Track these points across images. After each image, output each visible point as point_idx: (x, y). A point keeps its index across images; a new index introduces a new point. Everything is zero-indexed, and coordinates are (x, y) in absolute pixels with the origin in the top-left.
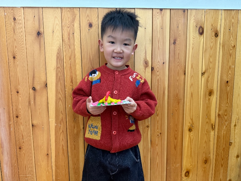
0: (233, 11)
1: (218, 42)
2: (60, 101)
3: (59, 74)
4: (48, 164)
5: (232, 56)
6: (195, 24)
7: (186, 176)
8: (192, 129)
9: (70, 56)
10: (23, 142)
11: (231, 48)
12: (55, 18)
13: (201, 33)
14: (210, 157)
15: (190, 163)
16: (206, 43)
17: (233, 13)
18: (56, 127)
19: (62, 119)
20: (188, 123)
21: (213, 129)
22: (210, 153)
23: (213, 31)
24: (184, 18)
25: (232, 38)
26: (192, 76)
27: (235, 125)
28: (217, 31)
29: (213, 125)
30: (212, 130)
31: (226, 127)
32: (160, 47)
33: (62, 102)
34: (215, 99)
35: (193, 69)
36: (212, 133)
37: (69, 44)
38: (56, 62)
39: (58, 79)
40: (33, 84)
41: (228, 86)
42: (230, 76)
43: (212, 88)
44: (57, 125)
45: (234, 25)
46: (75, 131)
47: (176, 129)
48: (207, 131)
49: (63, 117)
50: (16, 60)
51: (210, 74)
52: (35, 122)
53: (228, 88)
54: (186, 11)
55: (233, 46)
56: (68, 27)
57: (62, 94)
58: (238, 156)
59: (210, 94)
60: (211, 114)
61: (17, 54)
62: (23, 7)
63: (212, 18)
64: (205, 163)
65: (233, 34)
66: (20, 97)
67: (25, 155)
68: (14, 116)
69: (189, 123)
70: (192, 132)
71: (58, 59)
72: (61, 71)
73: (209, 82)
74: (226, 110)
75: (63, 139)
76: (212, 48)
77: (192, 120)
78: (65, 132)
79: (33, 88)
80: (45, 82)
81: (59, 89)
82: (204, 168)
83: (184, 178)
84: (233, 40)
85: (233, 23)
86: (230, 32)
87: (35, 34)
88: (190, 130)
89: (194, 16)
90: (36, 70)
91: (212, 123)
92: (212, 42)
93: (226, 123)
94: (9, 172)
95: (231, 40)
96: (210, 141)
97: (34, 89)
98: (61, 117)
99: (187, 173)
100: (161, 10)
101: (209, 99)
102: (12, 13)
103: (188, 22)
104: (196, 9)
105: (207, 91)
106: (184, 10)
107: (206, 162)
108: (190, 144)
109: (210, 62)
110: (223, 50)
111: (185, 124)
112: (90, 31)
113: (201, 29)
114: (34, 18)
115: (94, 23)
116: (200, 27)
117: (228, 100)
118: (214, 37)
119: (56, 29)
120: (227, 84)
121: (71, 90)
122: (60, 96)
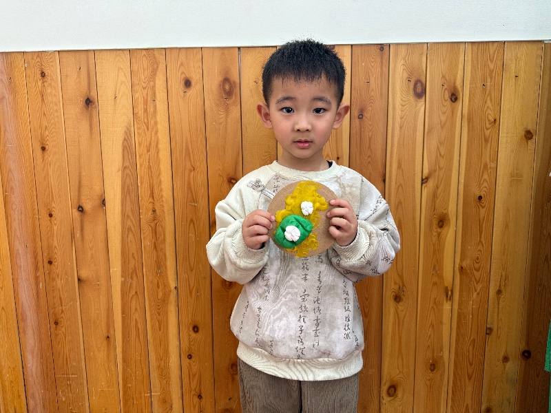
0: (490, 44)
1: (457, 111)
2: (130, 233)
3: (128, 178)
4: (108, 356)
5: (490, 141)
6: (406, 75)
7: (389, 394)
8: (402, 296)
9: (148, 144)
10: (62, 312)
11: (488, 126)
12: (118, 72)
13: (420, 91)
14: (442, 356)
15: (398, 368)
16: (429, 117)
17: (492, 48)
18: (123, 284)
19: (135, 270)
20: (393, 283)
21: (449, 297)
22: (441, 350)
23: (446, 89)
24: (382, 63)
25: (489, 103)
27: (499, 292)
28: (455, 88)
29: (449, 289)
30: (447, 301)
31: (478, 294)
33: (134, 235)
34: (451, 234)
35: (402, 170)
36: (447, 306)
37: (146, 120)
38: (120, 156)
39: (129, 190)
40: (79, 199)
41: (481, 208)
42: (487, 185)
43: (445, 212)
44: (124, 281)
45: (494, 75)
46: (160, 294)
47: (367, 297)
48: (435, 303)
49: (137, 264)
50: (47, 153)
51: (440, 180)
52: (84, 274)
53: (483, 211)
54: (386, 48)
55: (493, 120)
56: (144, 88)
57: (133, 220)
58: (506, 359)
59: (441, 224)
60: (443, 265)
61: (48, 143)
62: (59, 51)
63: (444, 61)
64: (432, 370)
65: (493, 94)
66: (56, 225)
67: (65, 337)
68: (45, 260)
69: (395, 283)
70: (401, 304)
71: (126, 151)
72: (130, 174)
73: (439, 199)
74: (478, 258)
75: (136, 309)
76: (445, 124)
77: (401, 277)
78: (141, 296)
79: (80, 207)
80: (102, 196)
81: (128, 209)
82: (429, 380)
83: (386, 399)
84: (491, 107)
85: (491, 72)
86: (484, 90)
87: (81, 101)
88: (397, 298)
89: (404, 59)
90: (83, 174)
91: (446, 285)
92: (445, 113)
93: (479, 287)
94: (37, 368)
95: (488, 107)
96: (441, 323)
97: (80, 209)
98: (131, 265)
99: (393, 389)
101: (439, 235)
102: (38, 63)
103: (391, 72)
104: (408, 44)
105: (435, 216)
106: (381, 47)
107: (433, 367)
108: (397, 328)
109: (440, 154)
110: (469, 130)
111: (386, 285)
112: (188, 94)
113: (419, 85)
114: (79, 73)
115: (195, 78)
116: (418, 82)
117: (483, 236)
118: (449, 102)
119: (121, 93)
120: (478, 201)
121: (151, 212)
122: (129, 223)
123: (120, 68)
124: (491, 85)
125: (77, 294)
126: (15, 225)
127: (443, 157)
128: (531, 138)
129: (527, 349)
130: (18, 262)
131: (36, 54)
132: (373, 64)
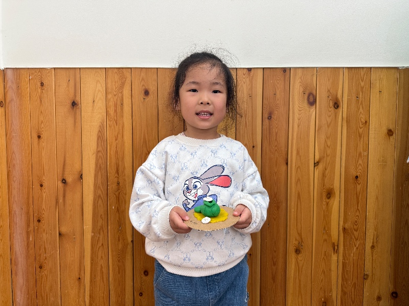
0: (361, 69)
1: (339, 115)
2: (100, 200)
3: (100, 160)
4: (79, 293)
5: (363, 136)
6: (302, 90)
8: (301, 250)
9: (116, 135)
10: (46, 258)
11: (361, 126)
12: (97, 83)
13: (312, 101)
14: (332, 295)
15: (298, 305)
16: (319, 118)
17: (362, 72)
18: (93, 238)
19: (102, 227)
20: (294, 239)
21: (335, 250)
22: (331, 290)
23: (331, 99)
25: (361, 109)
26: (299, 166)
27: (373, 247)
28: (337, 99)
29: (336, 244)
30: (334, 253)
31: (357, 248)
32: (247, 123)
33: (103, 201)
34: (336, 204)
35: (300, 156)
36: (334, 257)
37: (115, 118)
38: (96, 144)
39: (98, 168)
40: (63, 174)
41: (357, 185)
42: (360, 167)
43: (332, 187)
44: (94, 236)
45: (364, 90)
46: (120, 246)
47: (275, 250)
48: (325, 255)
49: (103, 223)
50: (42, 140)
51: (327, 164)
52: (64, 230)
53: (359, 187)
54: (288, 71)
55: (364, 122)
56: (115, 95)
57: (103, 190)
58: (379, 298)
59: (329, 196)
60: (331, 224)
61: (43, 133)
62: (54, 68)
63: (329, 80)
65: (364, 103)
66: (45, 192)
67: (47, 279)
68: (35, 219)
69: (296, 240)
70: (300, 255)
71: (100, 140)
72: (102, 156)
73: (327, 178)
74: (356, 222)
75: (102, 257)
76: (330, 124)
77: (300, 235)
78: (105, 247)
79: (63, 179)
80: (80, 171)
81: (99, 181)
84: (363, 113)
85: (362, 88)
86: (357, 101)
87: (69, 104)
88: (298, 251)
89: (301, 78)
90: (67, 155)
91: (333, 241)
92: (330, 116)
93: (358, 243)
94: (23, 302)
95: (361, 113)
96: (330, 270)
97: (64, 181)
98: (100, 224)
100: (250, 70)
101: (327, 204)
102: (39, 76)
103: (291, 87)
104: (303, 68)
105: (324, 190)
106: (284, 70)
107: (325, 304)
108: (297, 274)
109: (327, 145)
110: (347, 129)
111: (289, 241)
112: (146, 100)
113: (311, 97)
114: (68, 84)
115: (152, 89)
116: (310, 94)
117: (359, 205)
118: (332, 109)
119: (98, 98)
120: (356, 180)
121: (116, 184)
122: (100, 192)
123: (98, 81)
124: (362, 98)
125: (58, 245)
126: (15, 192)
127: (329, 147)
128: (392, 135)
129: (394, 290)
130: (15, 220)
131: (38, 70)
132: (278, 82)
